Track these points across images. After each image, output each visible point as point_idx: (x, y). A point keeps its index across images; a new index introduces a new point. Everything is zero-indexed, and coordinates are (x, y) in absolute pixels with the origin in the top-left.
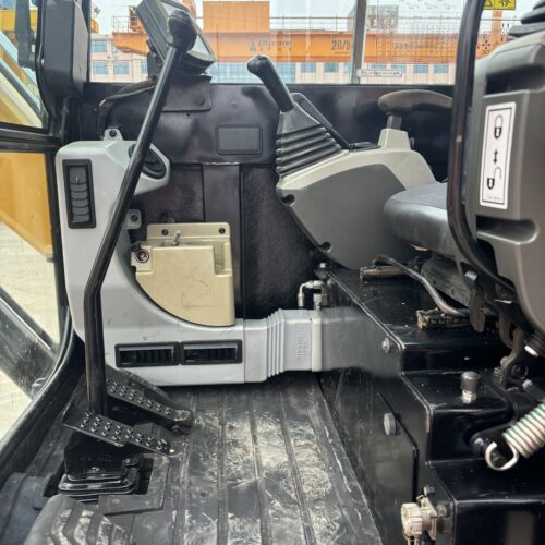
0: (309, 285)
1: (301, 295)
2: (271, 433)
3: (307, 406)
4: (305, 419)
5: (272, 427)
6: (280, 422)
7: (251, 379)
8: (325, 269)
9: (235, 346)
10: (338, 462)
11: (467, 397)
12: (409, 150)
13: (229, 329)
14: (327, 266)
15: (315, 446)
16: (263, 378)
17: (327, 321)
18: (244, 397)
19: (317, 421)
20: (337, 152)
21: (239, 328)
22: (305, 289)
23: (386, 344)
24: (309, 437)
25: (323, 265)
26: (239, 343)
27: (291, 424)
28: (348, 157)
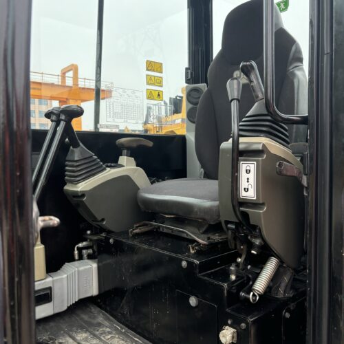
0: (80, 245)
1: (76, 252)
2: (87, 338)
3: (95, 318)
4: (99, 325)
5: (84, 335)
6: (87, 331)
7: (58, 310)
8: (91, 234)
9: (49, 292)
10: (136, 339)
11: (233, 277)
12: (135, 167)
13: (43, 281)
14: (92, 232)
15: (117, 336)
16: (65, 308)
17: (100, 264)
18: (52, 324)
19: (107, 323)
20: (105, 169)
21: (49, 279)
22: (78, 249)
23: (184, 264)
24: (110, 333)
25: (89, 232)
26: (50, 289)
27: (94, 330)
28: (111, 172)
